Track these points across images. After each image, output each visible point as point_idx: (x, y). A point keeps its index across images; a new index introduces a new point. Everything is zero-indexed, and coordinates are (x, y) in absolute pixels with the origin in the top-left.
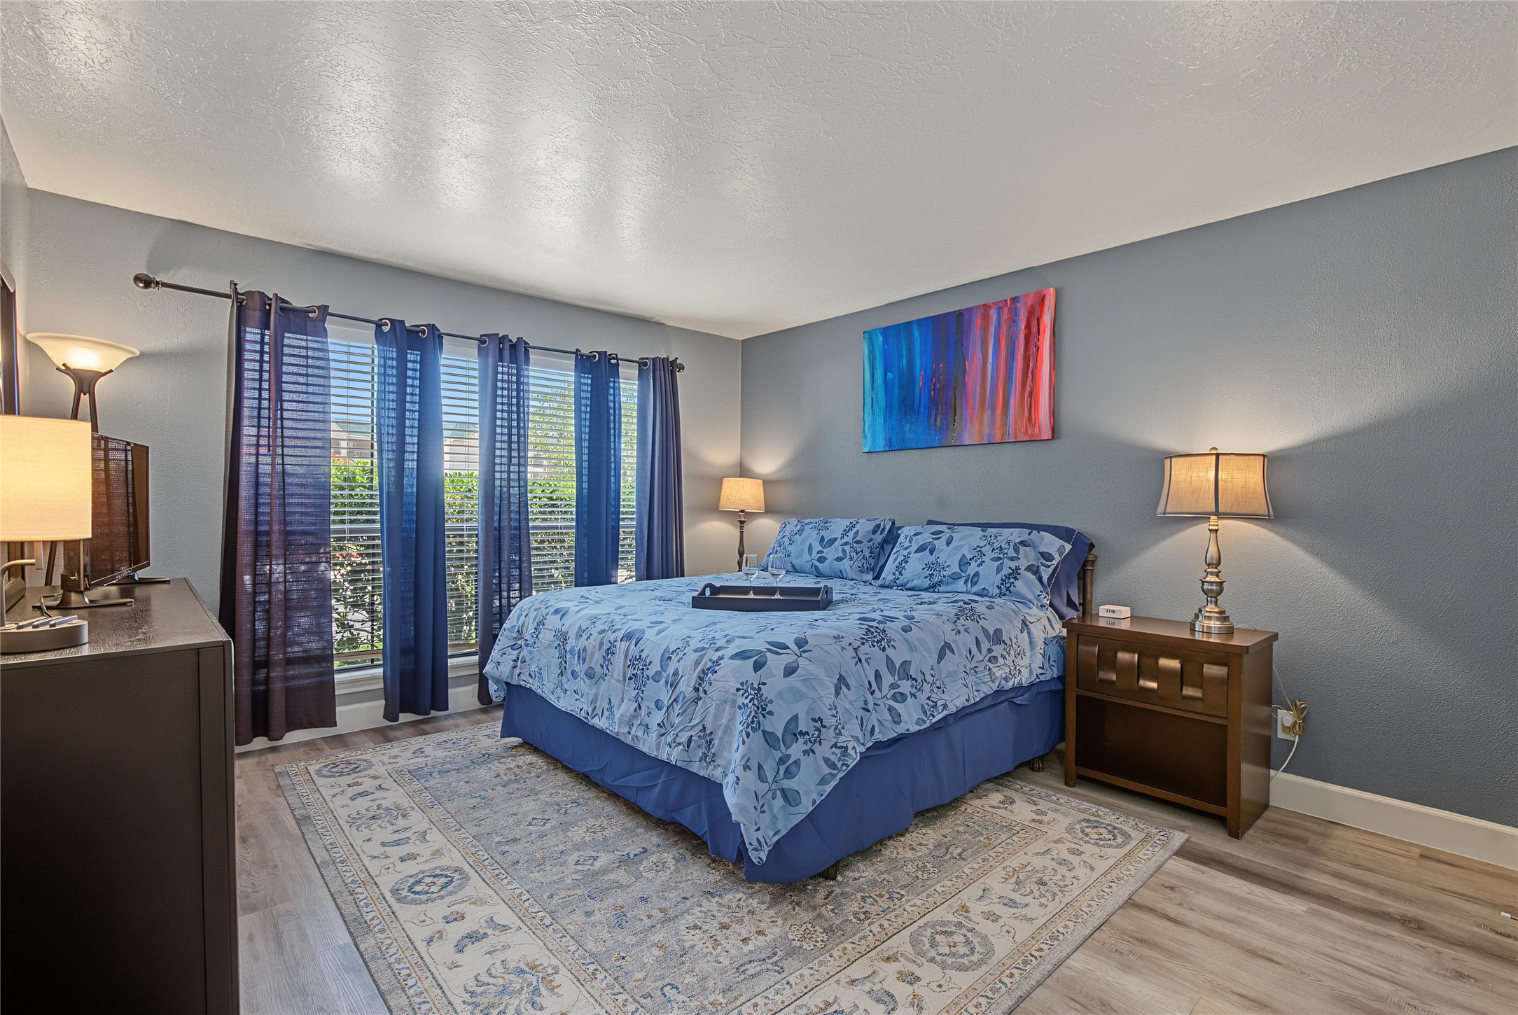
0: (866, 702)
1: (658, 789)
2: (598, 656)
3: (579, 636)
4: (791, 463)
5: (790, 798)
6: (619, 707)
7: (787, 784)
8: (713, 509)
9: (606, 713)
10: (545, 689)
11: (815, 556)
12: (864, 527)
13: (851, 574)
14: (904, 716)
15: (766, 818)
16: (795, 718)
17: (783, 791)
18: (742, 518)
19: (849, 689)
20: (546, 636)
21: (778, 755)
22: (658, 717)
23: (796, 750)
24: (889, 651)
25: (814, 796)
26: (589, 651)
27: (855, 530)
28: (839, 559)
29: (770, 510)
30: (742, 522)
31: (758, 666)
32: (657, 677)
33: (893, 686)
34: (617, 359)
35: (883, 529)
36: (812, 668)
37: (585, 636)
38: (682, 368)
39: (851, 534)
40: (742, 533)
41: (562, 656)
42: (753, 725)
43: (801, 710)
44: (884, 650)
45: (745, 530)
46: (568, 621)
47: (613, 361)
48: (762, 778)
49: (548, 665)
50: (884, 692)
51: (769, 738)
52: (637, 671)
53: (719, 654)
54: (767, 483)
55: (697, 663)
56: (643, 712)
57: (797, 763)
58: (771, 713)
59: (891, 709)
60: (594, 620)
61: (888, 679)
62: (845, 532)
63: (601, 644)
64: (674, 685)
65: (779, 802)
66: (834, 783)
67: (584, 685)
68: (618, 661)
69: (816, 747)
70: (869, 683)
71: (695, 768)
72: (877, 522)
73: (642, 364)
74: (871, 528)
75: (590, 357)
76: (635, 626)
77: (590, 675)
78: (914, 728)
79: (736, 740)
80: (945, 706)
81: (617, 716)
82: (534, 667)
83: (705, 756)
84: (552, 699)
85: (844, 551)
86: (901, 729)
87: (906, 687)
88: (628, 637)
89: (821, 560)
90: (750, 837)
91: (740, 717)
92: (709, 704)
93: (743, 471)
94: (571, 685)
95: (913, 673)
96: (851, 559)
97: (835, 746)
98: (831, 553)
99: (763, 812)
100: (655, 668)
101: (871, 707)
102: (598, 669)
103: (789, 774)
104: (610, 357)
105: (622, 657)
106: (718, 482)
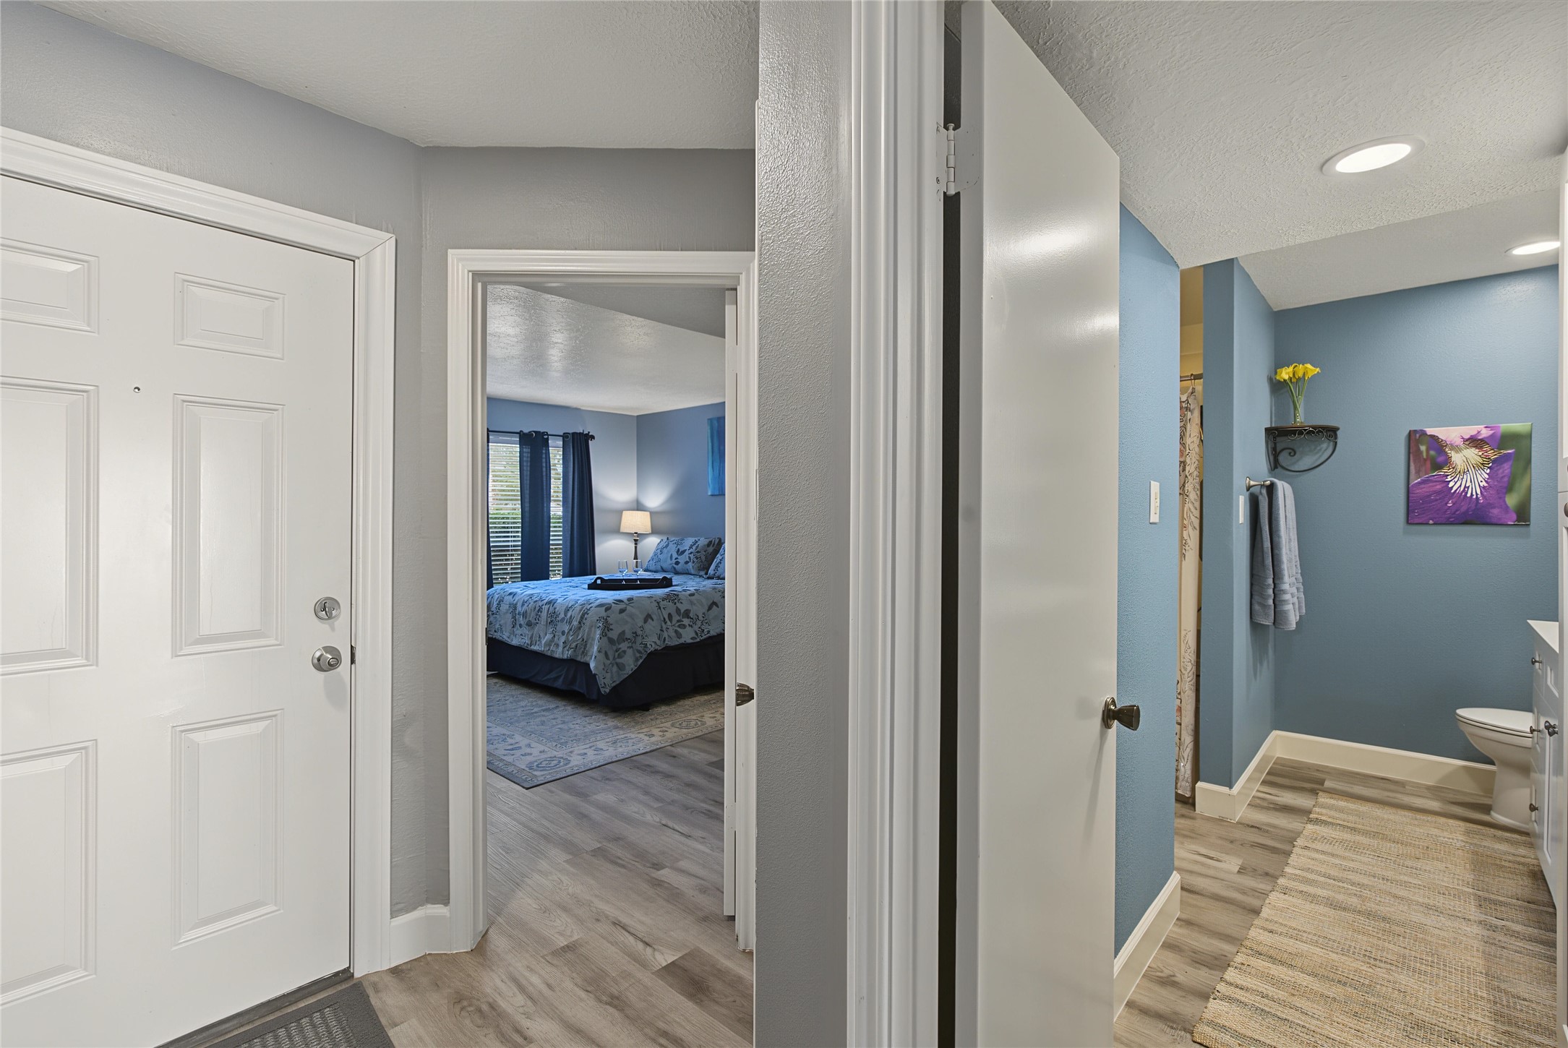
0: (662, 627)
1: (563, 676)
2: (533, 614)
3: (523, 605)
4: (668, 501)
5: (621, 667)
6: (544, 638)
7: (618, 661)
8: (616, 531)
9: (538, 643)
10: (505, 637)
11: (674, 561)
12: (703, 542)
13: (693, 572)
14: (683, 635)
15: (608, 675)
16: (623, 632)
17: (617, 664)
18: (637, 538)
19: (653, 620)
20: (504, 607)
21: (615, 648)
22: (563, 639)
23: (624, 646)
24: (678, 605)
25: (632, 666)
26: (528, 612)
27: (697, 545)
28: (687, 563)
29: (655, 531)
30: (636, 540)
31: (607, 610)
32: (563, 620)
33: (678, 621)
34: (548, 435)
35: (714, 544)
36: (633, 610)
37: (526, 605)
38: (593, 437)
39: (694, 548)
40: (636, 547)
41: (514, 617)
42: (603, 634)
43: (627, 629)
44: (675, 604)
45: (638, 546)
46: (517, 598)
47: (546, 437)
48: (607, 658)
49: (506, 623)
50: (674, 623)
51: (611, 641)
52: (553, 619)
53: (591, 606)
54: (653, 514)
55: (581, 611)
56: (556, 639)
57: (624, 652)
58: (611, 629)
59: (676, 632)
60: (531, 596)
61: (676, 618)
62: (691, 547)
63: (535, 608)
64: (570, 623)
65: (615, 669)
66: (641, 661)
67: (525, 630)
68: (544, 614)
69: (634, 645)
70: (664, 619)
71: (579, 659)
72: (710, 540)
73: (565, 437)
74: (706, 543)
75: (530, 434)
76: (553, 597)
77: (529, 624)
78: (690, 641)
79: (596, 641)
80: (709, 632)
81: (543, 642)
82: (497, 626)
83: (583, 652)
84: (509, 641)
85: (690, 558)
86: (682, 641)
87: (686, 622)
88: (549, 603)
89: (677, 563)
90: (601, 681)
91: (598, 632)
92: (586, 628)
93: (638, 507)
94: (518, 631)
95: (691, 615)
96: (693, 562)
97: (641, 643)
98: (682, 559)
99: (607, 672)
100: (562, 615)
101: (664, 629)
102: (533, 621)
103: (620, 656)
104: (543, 434)
105: (546, 613)
106: (619, 513)
